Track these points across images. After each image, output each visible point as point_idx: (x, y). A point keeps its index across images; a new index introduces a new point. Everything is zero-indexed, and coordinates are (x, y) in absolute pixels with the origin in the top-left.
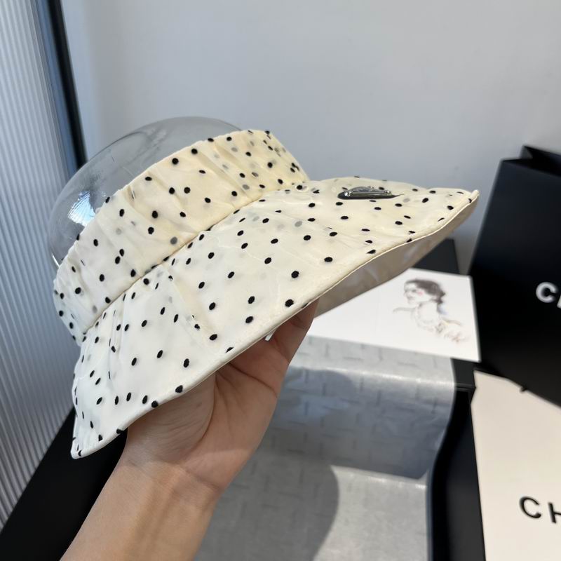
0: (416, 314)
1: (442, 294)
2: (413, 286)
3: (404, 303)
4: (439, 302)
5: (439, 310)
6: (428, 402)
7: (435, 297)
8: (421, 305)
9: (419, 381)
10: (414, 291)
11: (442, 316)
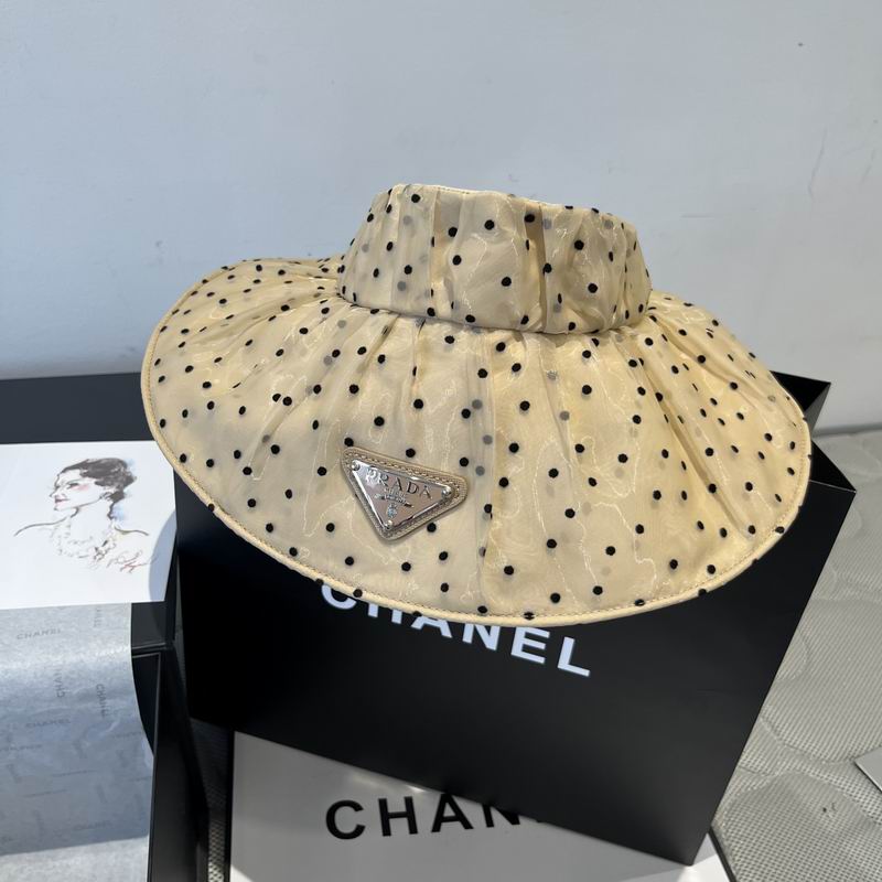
0: (63, 528)
1: (129, 480)
2: (75, 475)
3: (47, 512)
4: (117, 497)
5: (110, 516)
6: (85, 697)
7: (112, 490)
8: (78, 509)
9: (57, 660)
10: (73, 485)
11: (115, 523)
